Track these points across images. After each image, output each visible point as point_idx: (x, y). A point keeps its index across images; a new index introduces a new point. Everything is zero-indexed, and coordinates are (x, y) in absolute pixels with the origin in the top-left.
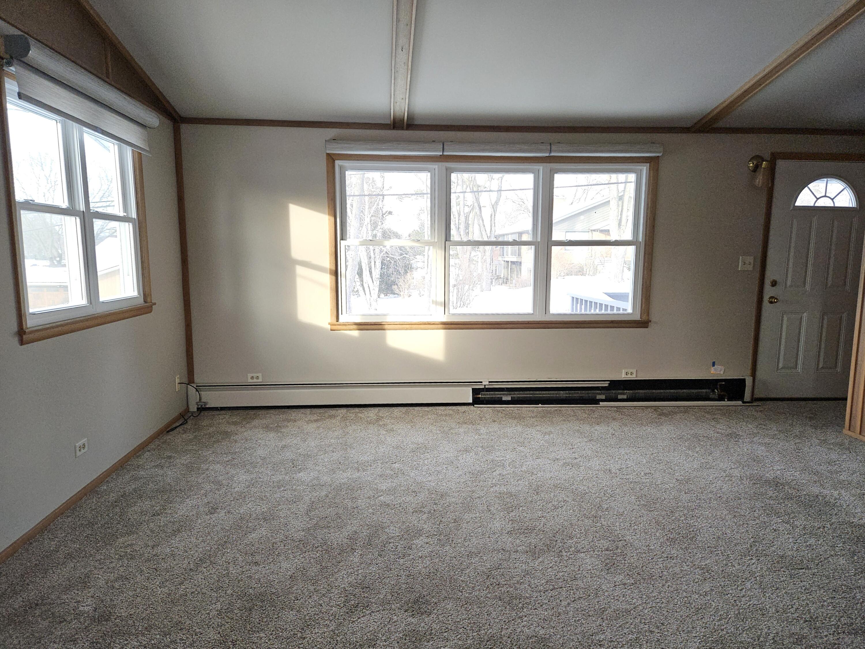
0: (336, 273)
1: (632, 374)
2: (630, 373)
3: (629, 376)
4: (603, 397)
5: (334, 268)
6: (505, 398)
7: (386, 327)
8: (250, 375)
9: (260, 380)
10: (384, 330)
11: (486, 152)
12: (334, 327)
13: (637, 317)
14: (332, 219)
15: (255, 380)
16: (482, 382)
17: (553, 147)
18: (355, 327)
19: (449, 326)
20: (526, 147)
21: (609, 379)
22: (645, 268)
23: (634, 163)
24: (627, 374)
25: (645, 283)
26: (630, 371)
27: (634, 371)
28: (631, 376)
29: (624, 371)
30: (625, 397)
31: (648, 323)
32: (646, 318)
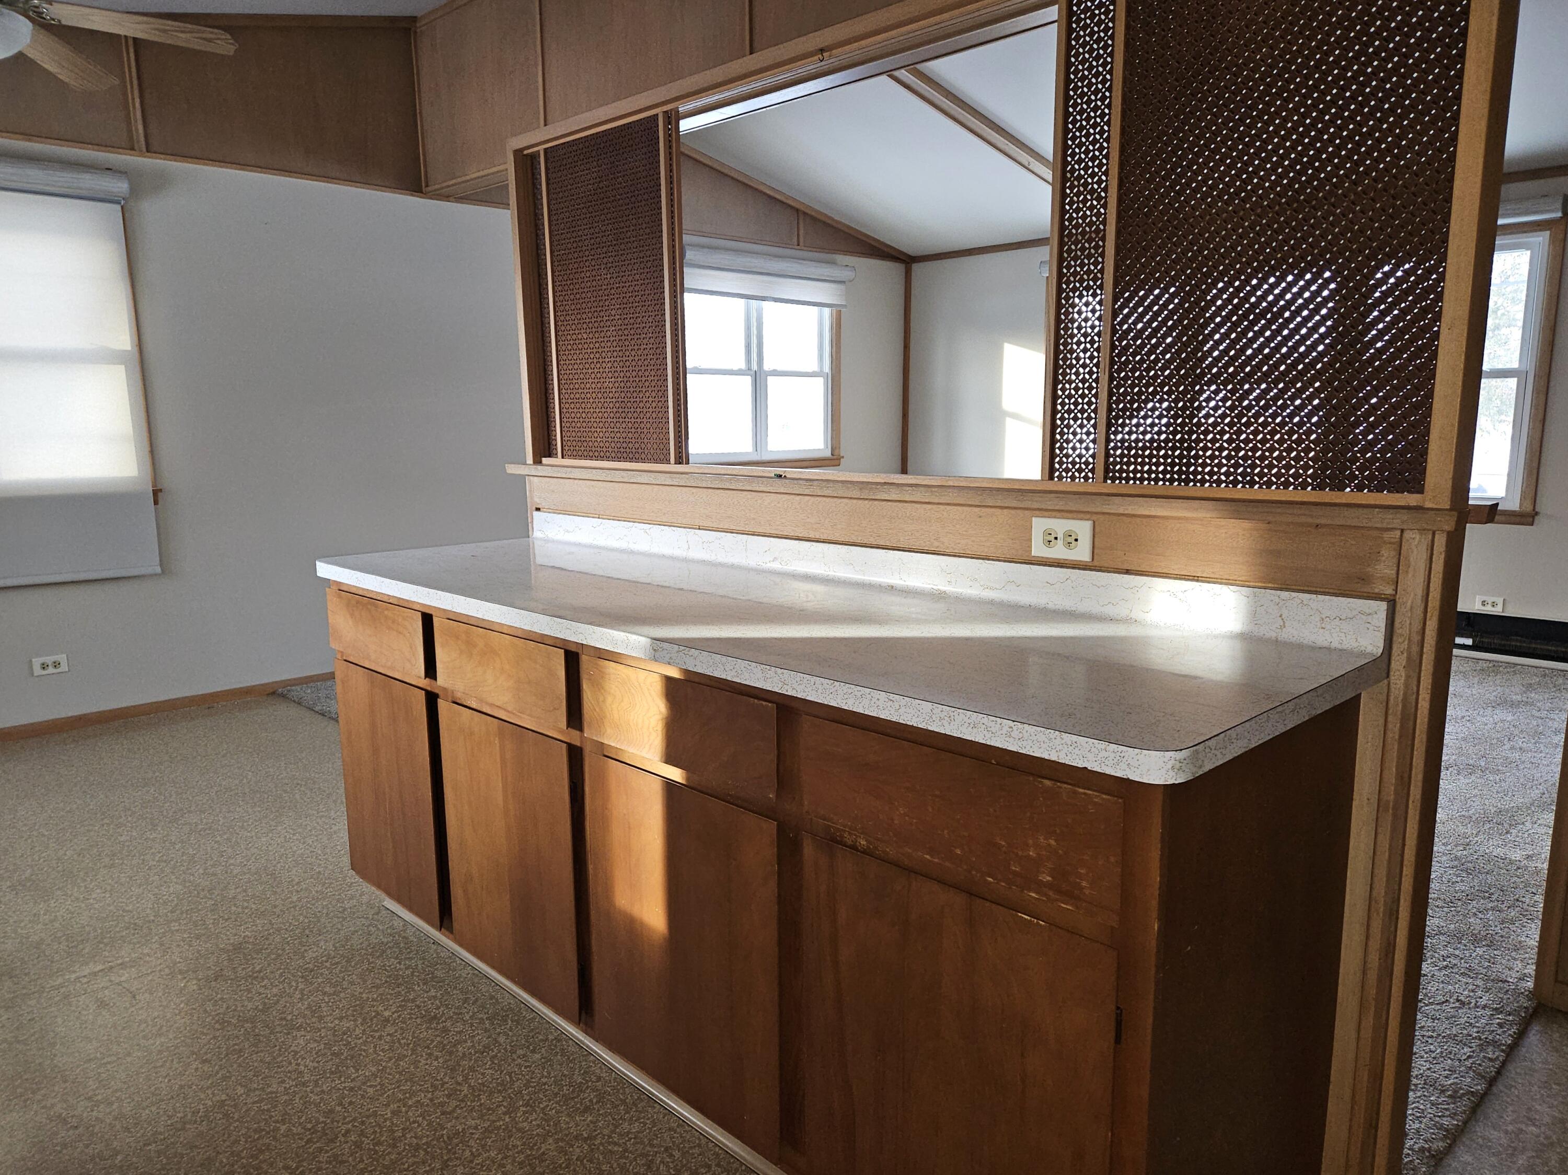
1: (1494, 604)
2: (1491, 602)
3: (1490, 607)
13: (1515, 505)
22: (1532, 418)
23: (1525, 232)
24: (1484, 603)
25: (1530, 446)
26: (1490, 600)
27: (1500, 601)
28: (1493, 609)
29: (1478, 599)
30: (1469, 642)
31: (1533, 517)
32: (1528, 508)
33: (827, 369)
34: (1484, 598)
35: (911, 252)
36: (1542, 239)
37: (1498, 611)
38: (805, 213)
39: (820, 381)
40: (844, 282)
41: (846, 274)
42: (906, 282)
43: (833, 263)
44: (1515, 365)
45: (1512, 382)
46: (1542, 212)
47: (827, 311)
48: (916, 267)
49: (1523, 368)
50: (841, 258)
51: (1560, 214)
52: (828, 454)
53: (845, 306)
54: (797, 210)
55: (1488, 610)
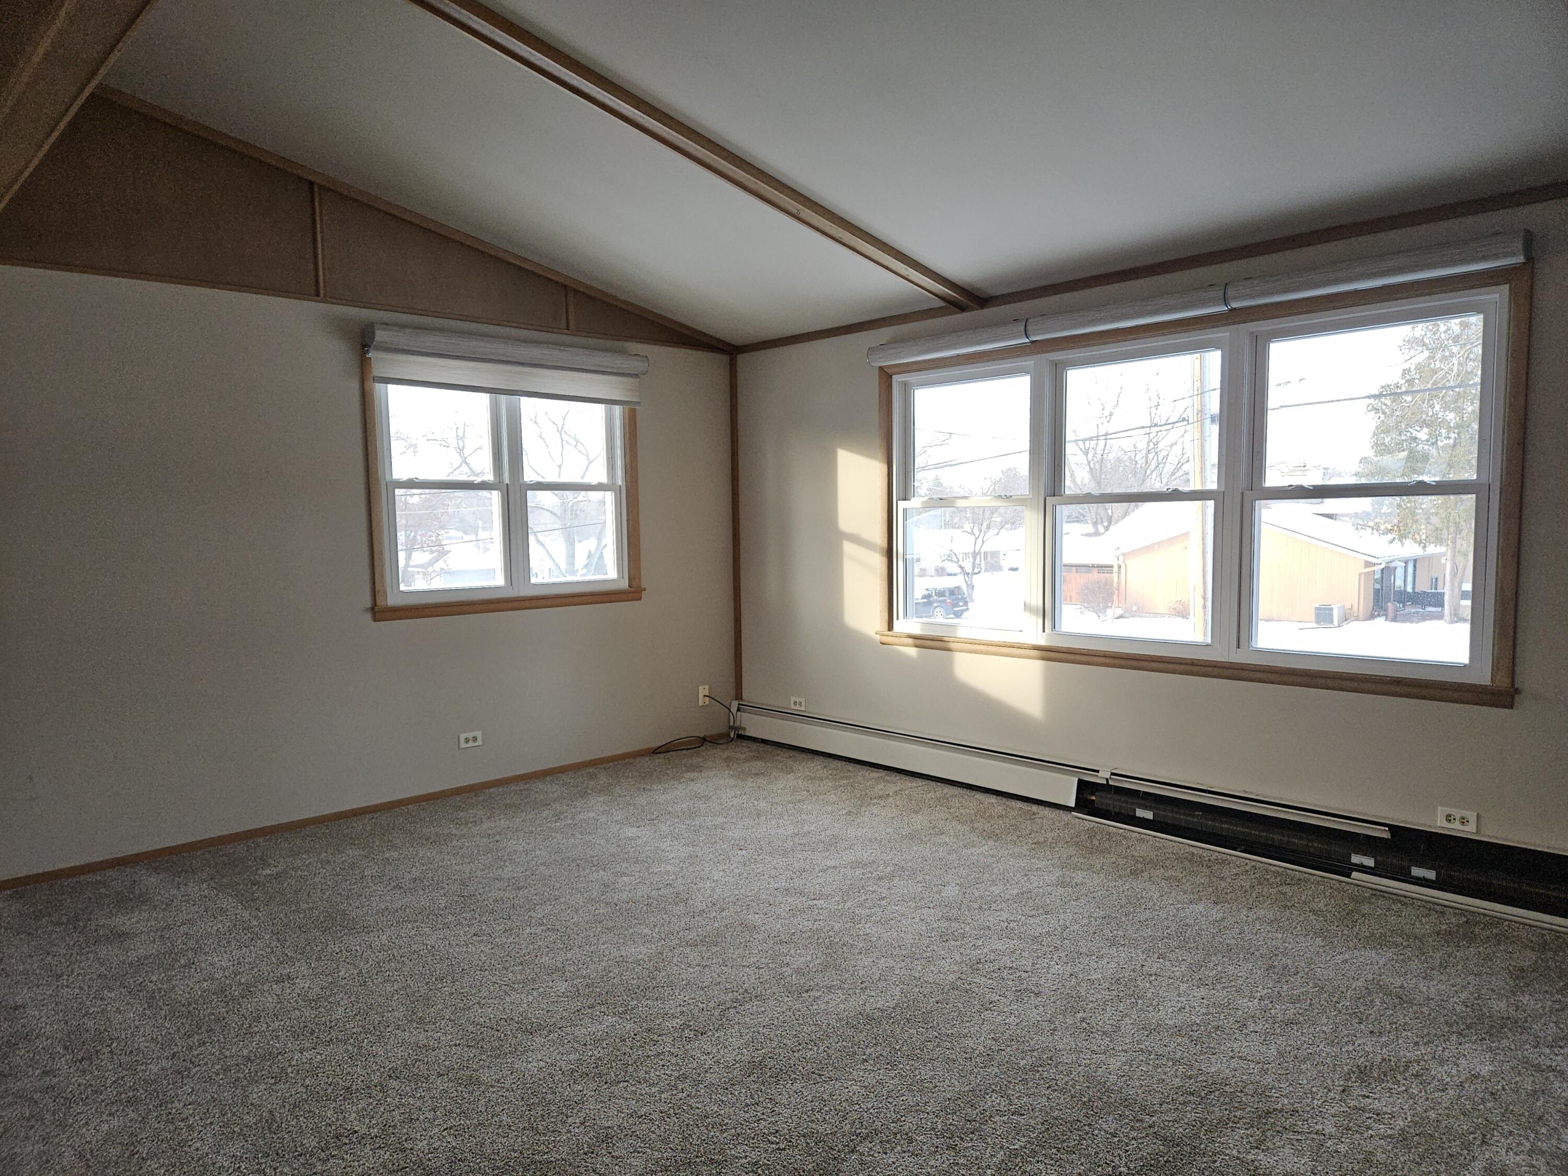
0: (889, 553)
1: (1463, 821)
2: (1458, 817)
3: (1457, 825)
4: (1370, 862)
5: (884, 544)
6: (1141, 813)
7: (952, 646)
8: (793, 699)
9: (803, 708)
10: (949, 650)
11: (1099, 325)
12: (885, 639)
13: (1484, 677)
14: (884, 468)
15: (798, 707)
16: (1098, 771)
17: (1231, 292)
18: (910, 641)
19: (1049, 654)
20: (1172, 302)
21: (1388, 822)
22: (1501, 553)
23: (1472, 287)
24: (1449, 818)
25: (1500, 590)
26: (1458, 813)
27: (1472, 816)
28: (1462, 828)
29: (1442, 811)
30: (1431, 875)
31: (1513, 697)
32: (1503, 682)
33: (620, 482)
34: (1448, 810)
35: (737, 339)
36: (1498, 296)
37: (1469, 830)
38: (576, 291)
39: (609, 496)
40: (636, 376)
41: (635, 365)
42: (731, 376)
43: (622, 352)
44: (1470, 475)
45: (1469, 500)
46: (1496, 257)
47: (617, 409)
48: (742, 359)
49: (1484, 480)
50: (634, 347)
51: (1521, 259)
52: (624, 584)
53: (638, 403)
54: (565, 287)
55: (1456, 829)
